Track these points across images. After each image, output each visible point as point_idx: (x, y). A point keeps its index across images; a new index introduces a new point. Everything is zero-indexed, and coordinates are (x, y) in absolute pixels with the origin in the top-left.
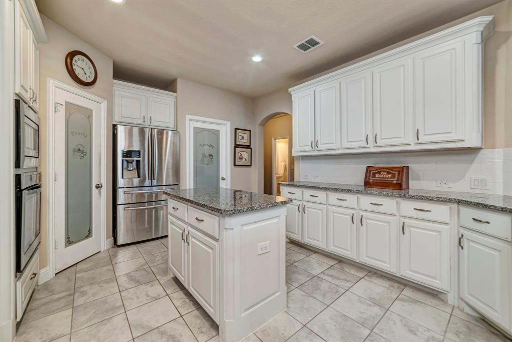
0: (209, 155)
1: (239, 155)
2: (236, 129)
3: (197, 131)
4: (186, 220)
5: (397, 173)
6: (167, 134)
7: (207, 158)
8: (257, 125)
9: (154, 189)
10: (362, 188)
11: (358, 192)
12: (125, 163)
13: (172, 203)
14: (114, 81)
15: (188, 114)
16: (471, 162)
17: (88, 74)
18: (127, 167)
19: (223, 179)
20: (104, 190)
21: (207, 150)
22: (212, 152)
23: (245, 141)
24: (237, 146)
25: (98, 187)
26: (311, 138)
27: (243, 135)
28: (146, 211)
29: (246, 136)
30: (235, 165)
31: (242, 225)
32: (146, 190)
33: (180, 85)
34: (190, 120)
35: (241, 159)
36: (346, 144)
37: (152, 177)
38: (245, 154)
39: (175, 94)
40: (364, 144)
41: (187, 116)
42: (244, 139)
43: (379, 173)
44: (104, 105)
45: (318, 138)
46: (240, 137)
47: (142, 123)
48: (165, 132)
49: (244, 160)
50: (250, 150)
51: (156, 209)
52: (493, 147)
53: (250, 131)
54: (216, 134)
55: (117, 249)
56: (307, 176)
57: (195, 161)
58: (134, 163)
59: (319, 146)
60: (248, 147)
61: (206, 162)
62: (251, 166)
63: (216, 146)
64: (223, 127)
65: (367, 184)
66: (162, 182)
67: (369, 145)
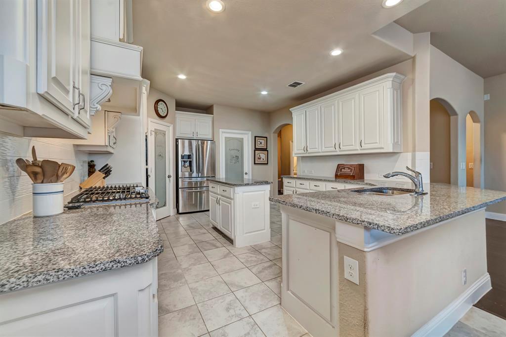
0: (236, 156)
1: (258, 156)
2: (255, 137)
3: (228, 140)
4: (219, 193)
5: (353, 168)
6: (207, 143)
7: (234, 159)
8: (272, 132)
9: (199, 179)
10: (334, 179)
11: (332, 181)
12: (183, 163)
13: (211, 185)
14: (176, 111)
15: (221, 129)
16: (396, 161)
17: (164, 111)
18: (184, 165)
19: (246, 174)
20: (171, 179)
21: (234, 153)
22: (239, 154)
23: (263, 146)
24: (256, 149)
25: (169, 177)
26: (303, 145)
27: (261, 141)
28: (194, 193)
29: (263, 142)
30: (255, 164)
31: (243, 192)
32: (194, 180)
33: (215, 110)
34: (223, 132)
35: (260, 159)
36: (324, 149)
37: (198, 171)
38: (263, 155)
39: (212, 115)
40: (333, 149)
41: (220, 130)
42: (262, 144)
43: (344, 168)
44: (171, 128)
45: (308, 145)
46: (259, 143)
47: (192, 136)
48: (206, 142)
49: (262, 160)
50: (267, 152)
51: (200, 192)
52: (407, 152)
53: (267, 137)
54: (241, 141)
55: (179, 215)
56: (304, 171)
57: (226, 160)
58: (188, 162)
59: (308, 150)
60: (265, 150)
61: (234, 161)
62: (267, 164)
63: (241, 150)
64: (246, 136)
65: (337, 176)
66: (204, 175)
67: (337, 150)
